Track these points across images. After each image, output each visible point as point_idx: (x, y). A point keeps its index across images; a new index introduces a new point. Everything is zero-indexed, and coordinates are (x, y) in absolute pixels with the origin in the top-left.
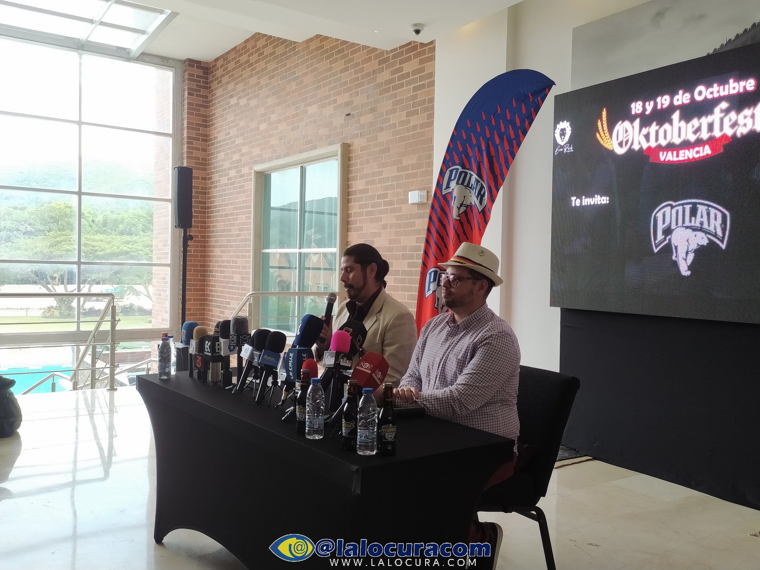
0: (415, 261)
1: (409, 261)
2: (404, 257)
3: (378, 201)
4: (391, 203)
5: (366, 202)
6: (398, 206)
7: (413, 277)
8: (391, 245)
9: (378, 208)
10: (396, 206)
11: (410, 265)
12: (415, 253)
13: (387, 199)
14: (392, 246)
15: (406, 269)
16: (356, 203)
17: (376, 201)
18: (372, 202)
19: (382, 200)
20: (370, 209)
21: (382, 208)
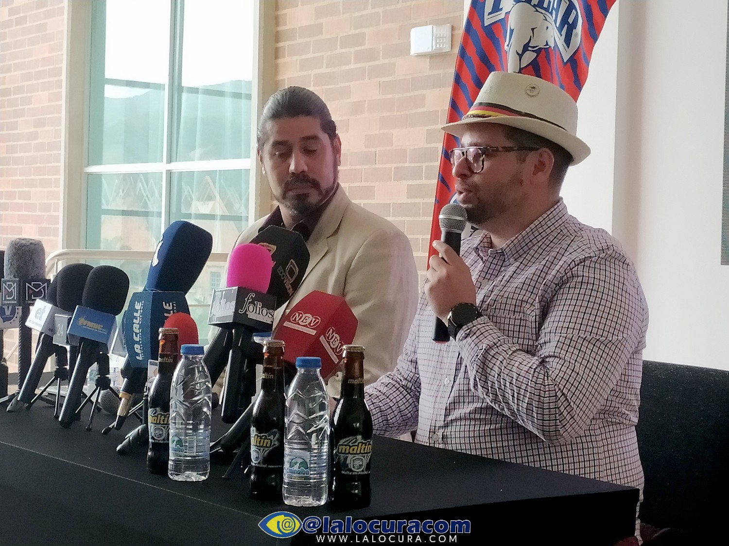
0: (424, 181)
1: (410, 182)
2: (400, 174)
3: (344, 50)
4: (371, 55)
5: (316, 55)
6: (386, 61)
7: (417, 219)
8: (370, 149)
9: (344, 68)
10: (382, 61)
11: (412, 192)
12: (424, 165)
13: (363, 48)
14: (373, 150)
15: (405, 200)
16: (295, 58)
17: (339, 50)
18: (329, 53)
19: (352, 50)
20: (324, 70)
21: (352, 66)
